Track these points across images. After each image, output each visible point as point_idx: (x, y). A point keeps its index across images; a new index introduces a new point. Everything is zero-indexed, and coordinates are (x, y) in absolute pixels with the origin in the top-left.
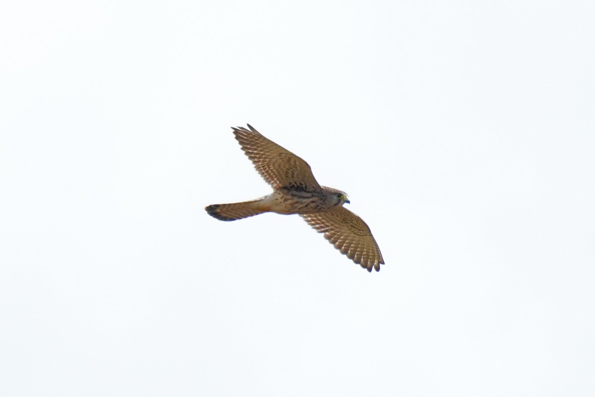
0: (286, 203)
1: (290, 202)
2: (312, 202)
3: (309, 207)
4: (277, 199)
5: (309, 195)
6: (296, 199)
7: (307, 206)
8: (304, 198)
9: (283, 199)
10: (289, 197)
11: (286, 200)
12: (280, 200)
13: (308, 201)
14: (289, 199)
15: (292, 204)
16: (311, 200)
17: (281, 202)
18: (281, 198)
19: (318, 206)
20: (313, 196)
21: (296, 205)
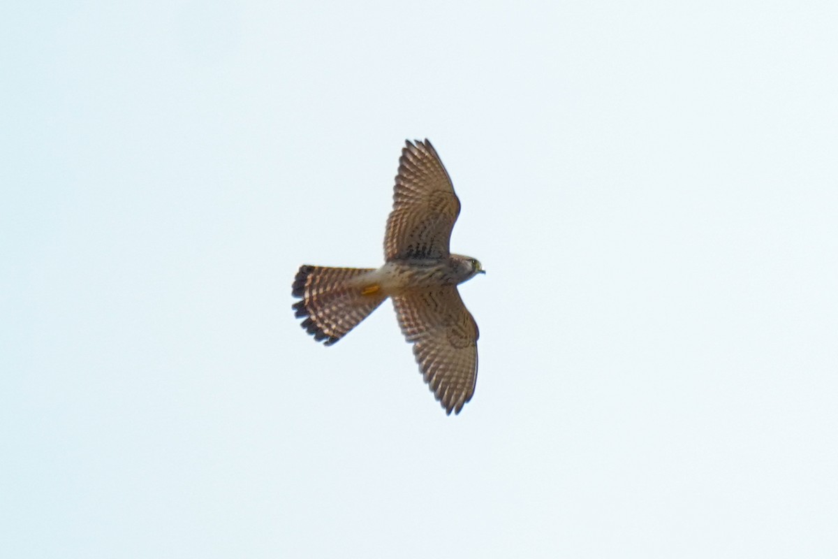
0: (402, 275)
1: (407, 273)
2: (438, 270)
3: (433, 277)
4: (390, 273)
5: (434, 262)
6: (415, 269)
7: (431, 276)
8: (427, 266)
9: (398, 271)
10: (406, 267)
11: (402, 272)
12: (393, 273)
13: (433, 269)
14: (407, 270)
15: (411, 277)
16: (435, 268)
17: (394, 276)
18: (396, 270)
19: (445, 275)
20: (439, 262)
21: (416, 277)
